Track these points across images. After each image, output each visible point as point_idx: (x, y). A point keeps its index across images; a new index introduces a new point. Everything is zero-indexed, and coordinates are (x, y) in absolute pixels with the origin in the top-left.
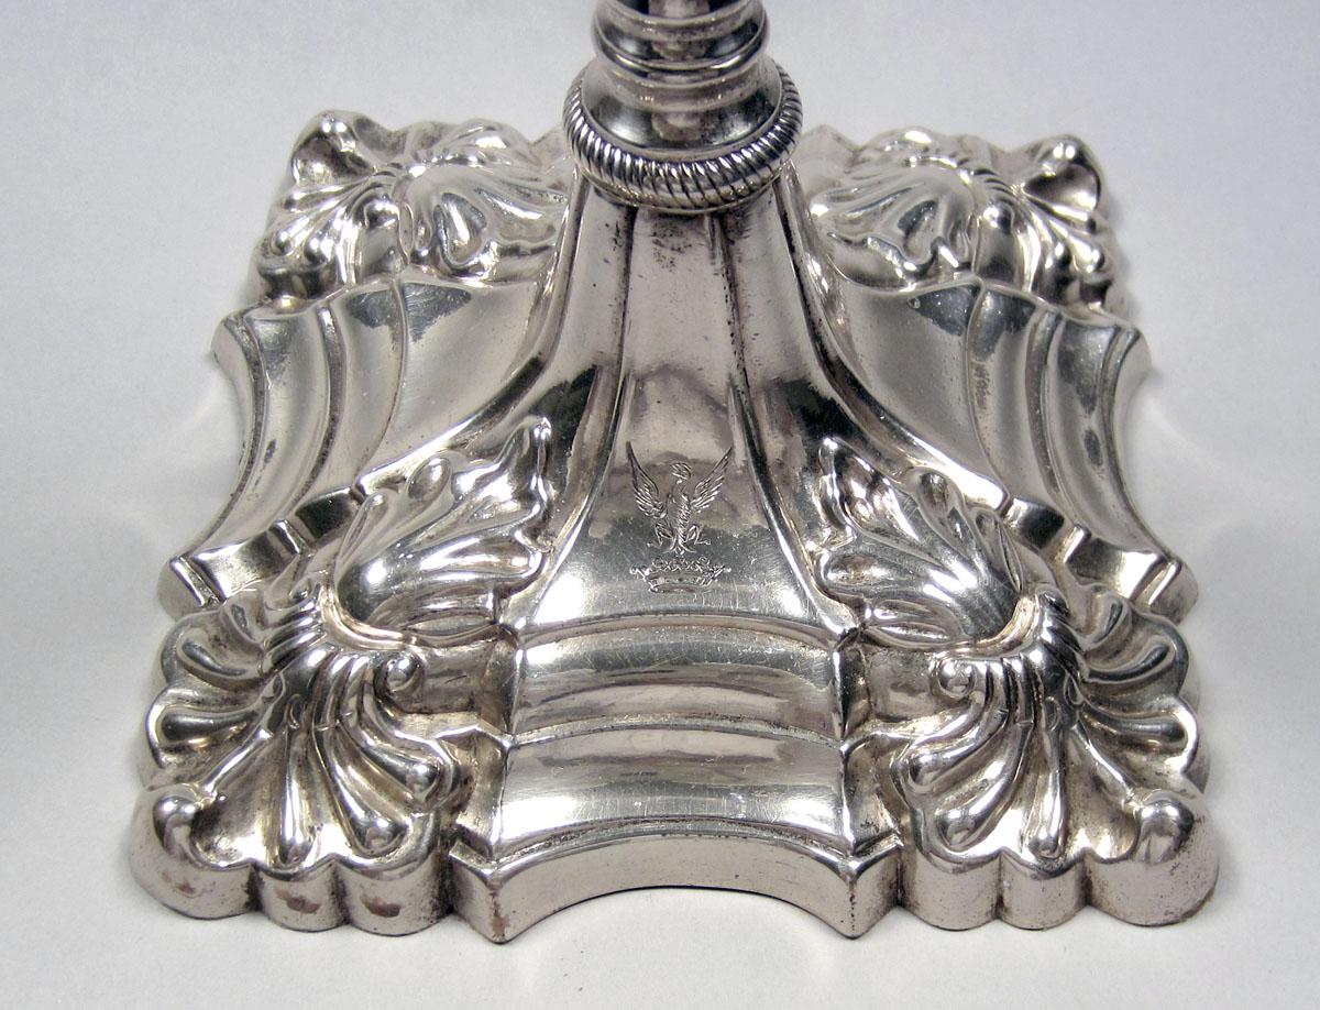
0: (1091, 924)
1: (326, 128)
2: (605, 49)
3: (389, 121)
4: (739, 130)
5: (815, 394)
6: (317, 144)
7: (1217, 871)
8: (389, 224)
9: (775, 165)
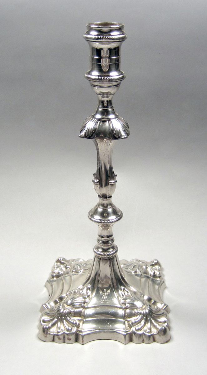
0: (154, 344)
1: (60, 259)
2: (98, 242)
3: (67, 259)
4: (111, 250)
5: (119, 277)
6: (58, 261)
7: (170, 338)
8: (68, 268)
9: (115, 254)
